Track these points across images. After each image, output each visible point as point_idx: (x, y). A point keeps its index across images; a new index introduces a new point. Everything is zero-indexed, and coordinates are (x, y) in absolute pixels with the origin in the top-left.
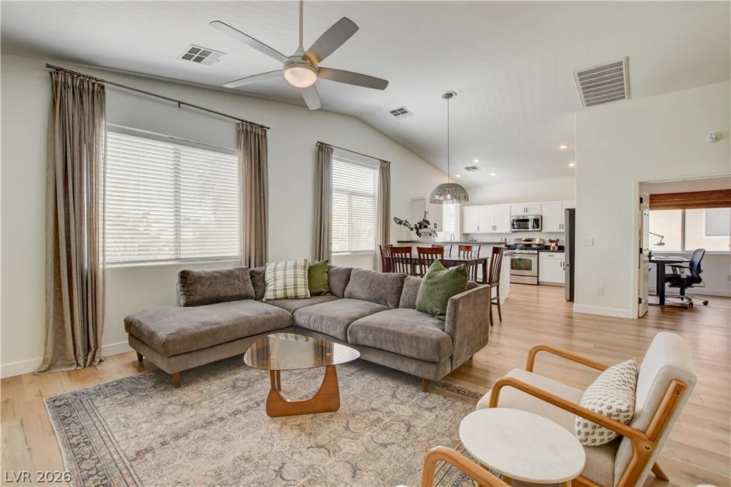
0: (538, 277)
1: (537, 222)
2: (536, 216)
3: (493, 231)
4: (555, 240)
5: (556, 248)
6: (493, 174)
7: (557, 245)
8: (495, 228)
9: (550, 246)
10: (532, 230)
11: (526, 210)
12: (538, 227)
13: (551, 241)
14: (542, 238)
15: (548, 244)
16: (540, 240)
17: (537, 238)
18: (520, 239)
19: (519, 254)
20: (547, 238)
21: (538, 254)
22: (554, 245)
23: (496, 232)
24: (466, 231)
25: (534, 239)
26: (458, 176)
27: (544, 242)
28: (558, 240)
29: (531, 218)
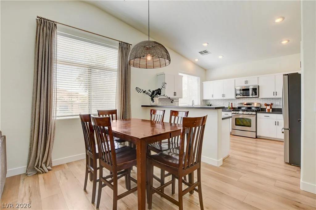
0: (256, 132)
1: (255, 91)
2: (254, 86)
3: (222, 98)
4: (270, 104)
5: (271, 110)
6: (221, 57)
7: (271, 108)
8: (224, 96)
9: (265, 109)
10: (252, 96)
11: (246, 82)
12: (256, 95)
13: (267, 105)
14: (259, 102)
15: (264, 107)
16: (258, 104)
17: (255, 103)
18: (242, 104)
19: (241, 114)
20: (263, 103)
21: (256, 115)
22: (268, 107)
23: (225, 98)
24: (205, 98)
25: (253, 103)
26: (197, 60)
27: (261, 105)
28: (272, 104)
29: (251, 88)
